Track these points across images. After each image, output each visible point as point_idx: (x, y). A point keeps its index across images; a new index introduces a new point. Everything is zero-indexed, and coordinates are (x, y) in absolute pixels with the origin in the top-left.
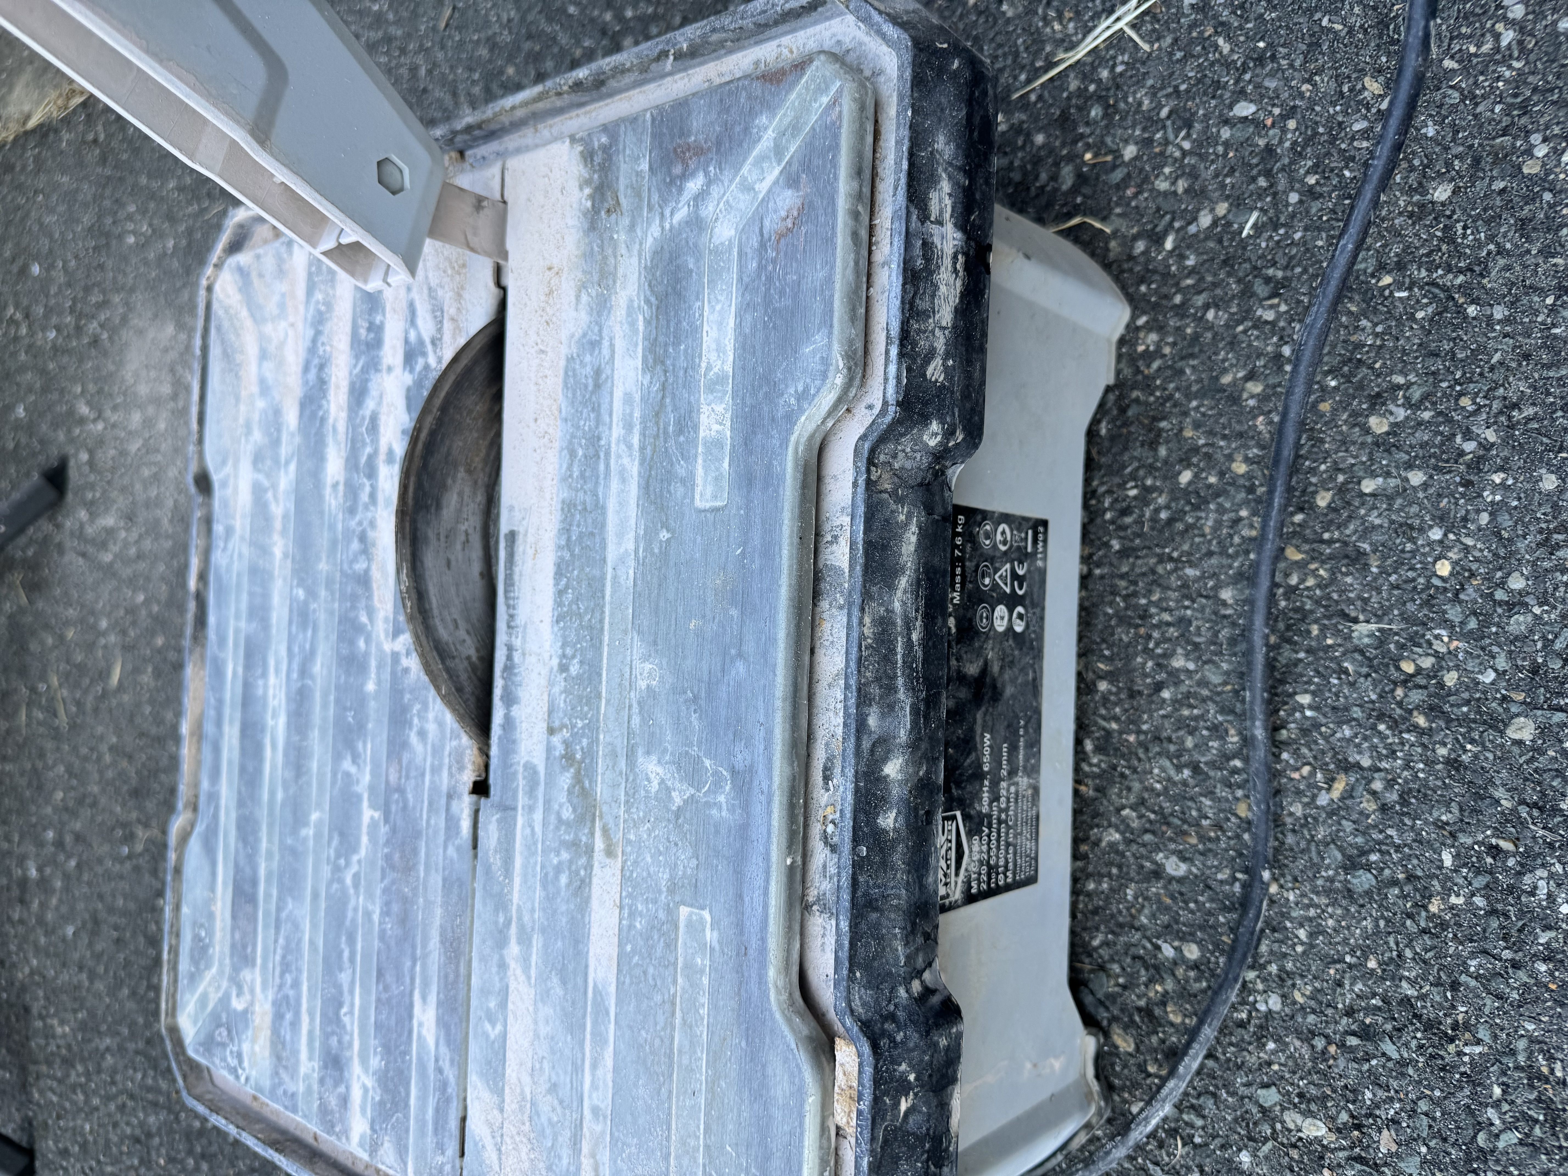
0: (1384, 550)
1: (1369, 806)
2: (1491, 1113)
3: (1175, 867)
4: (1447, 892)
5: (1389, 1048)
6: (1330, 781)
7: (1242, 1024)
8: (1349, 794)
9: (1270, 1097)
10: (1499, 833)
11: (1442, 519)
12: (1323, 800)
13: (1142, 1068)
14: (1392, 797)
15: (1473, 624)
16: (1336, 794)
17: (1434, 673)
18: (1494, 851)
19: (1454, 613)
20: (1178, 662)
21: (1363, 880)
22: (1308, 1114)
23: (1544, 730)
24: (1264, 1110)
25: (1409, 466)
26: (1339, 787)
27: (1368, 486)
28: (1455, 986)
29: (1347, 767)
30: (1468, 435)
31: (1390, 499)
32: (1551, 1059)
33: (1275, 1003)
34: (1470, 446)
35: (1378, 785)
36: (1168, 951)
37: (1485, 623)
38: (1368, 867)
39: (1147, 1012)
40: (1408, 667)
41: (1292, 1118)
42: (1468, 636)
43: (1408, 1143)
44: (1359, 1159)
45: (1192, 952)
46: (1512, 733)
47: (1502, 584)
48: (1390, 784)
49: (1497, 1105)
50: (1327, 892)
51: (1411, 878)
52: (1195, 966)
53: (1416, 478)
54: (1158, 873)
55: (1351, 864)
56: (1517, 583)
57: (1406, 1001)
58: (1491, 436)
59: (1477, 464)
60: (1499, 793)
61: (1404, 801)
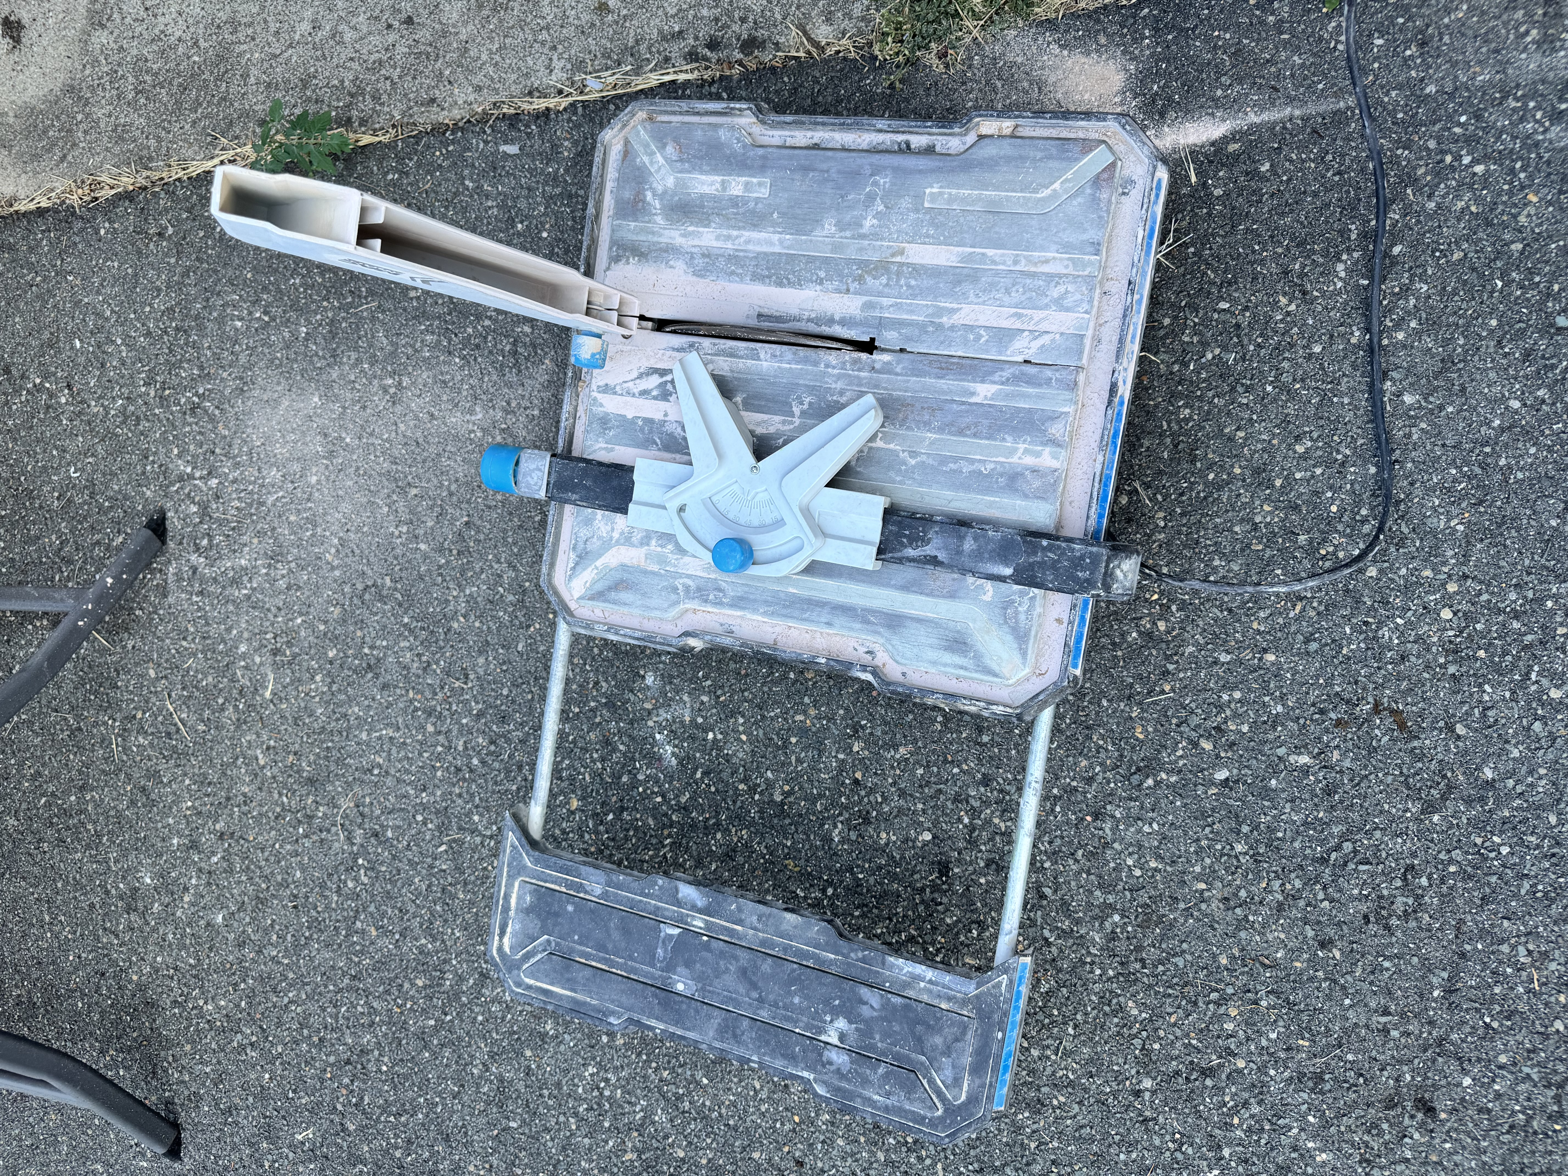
0: (1307, 503)
1: (1313, 613)
2: (1377, 731)
3: (1224, 658)
4: (1349, 644)
5: (1333, 715)
6: (1294, 606)
7: (1265, 722)
8: (1303, 610)
9: (1281, 751)
10: (1367, 616)
11: (1331, 488)
12: (1292, 614)
13: (1218, 756)
14: (1322, 608)
15: (1348, 531)
16: (1297, 611)
17: (1334, 553)
18: (1366, 623)
19: (1340, 527)
20: (1216, 563)
21: (1314, 646)
22: (1300, 754)
23: (1381, 571)
24: (1280, 758)
25: (1314, 466)
26: (1298, 608)
27: (1298, 476)
28: (1356, 683)
29: (1301, 599)
30: (1338, 452)
31: (1308, 481)
32: (1397, 703)
33: (1280, 708)
34: (1339, 457)
35: (1315, 604)
36: (1225, 697)
37: (1353, 530)
38: (1315, 640)
39: (1218, 729)
40: (1323, 552)
41: (1292, 758)
42: (1345, 536)
43: (1344, 755)
44: (1325, 767)
45: (1237, 695)
46: (1368, 574)
47: (1358, 513)
48: (1320, 603)
49: (1378, 727)
50: (1298, 654)
51: (1334, 641)
52: (1240, 701)
53: (1319, 471)
54: (1216, 662)
55: (1307, 641)
56: (1364, 512)
57: (1337, 694)
58: (1348, 452)
59: (1343, 464)
60: (1366, 599)
61: (1327, 609)
